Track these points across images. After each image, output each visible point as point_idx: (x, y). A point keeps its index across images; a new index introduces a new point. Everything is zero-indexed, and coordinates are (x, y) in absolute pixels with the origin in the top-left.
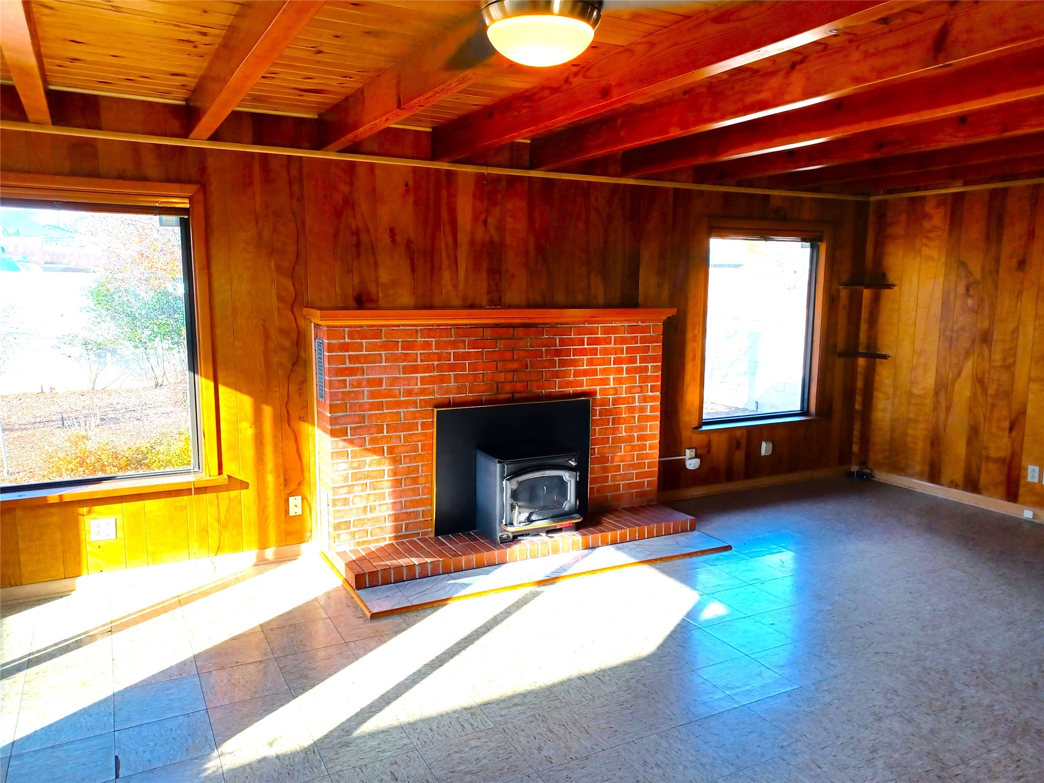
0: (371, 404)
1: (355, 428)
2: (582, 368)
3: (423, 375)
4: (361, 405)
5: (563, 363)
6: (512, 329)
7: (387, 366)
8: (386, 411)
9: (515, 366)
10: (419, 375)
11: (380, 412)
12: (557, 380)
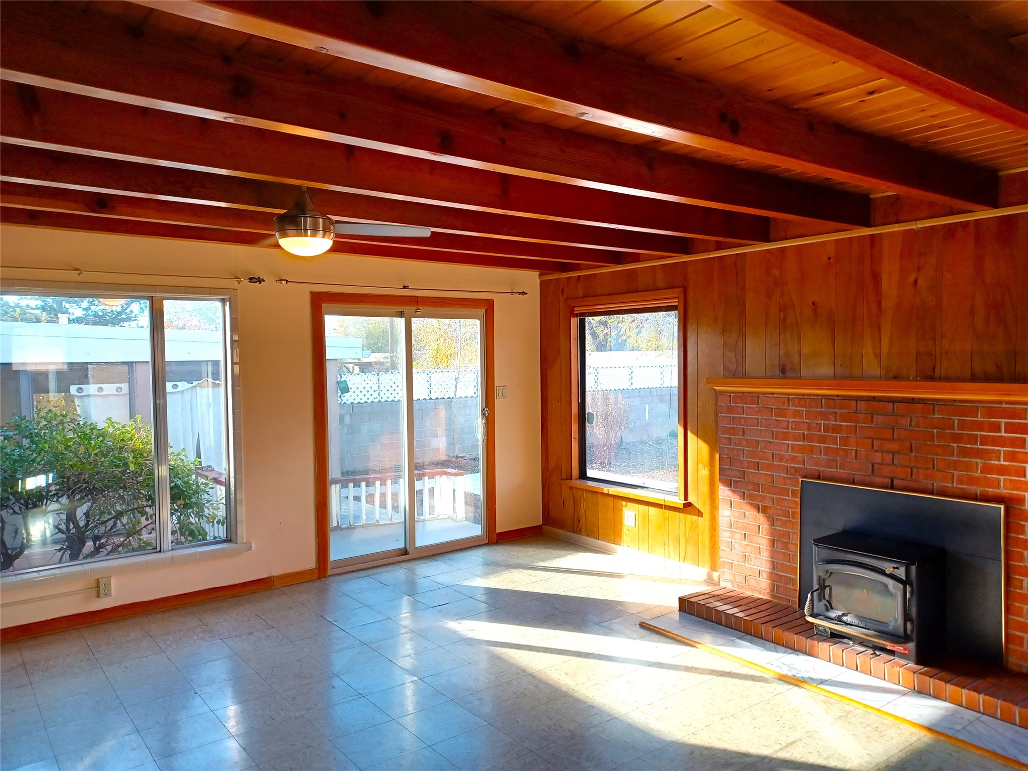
0: (749, 462)
1: (737, 482)
2: (997, 463)
3: (793, 443)
4: (741, 462)
5: (964, 452)
6: (891, 404)
7: (762, 430)
8: (761, 472)
9: (895, 446)
10: (790, 442)
11: (756, 471)
12: (956, 473)
